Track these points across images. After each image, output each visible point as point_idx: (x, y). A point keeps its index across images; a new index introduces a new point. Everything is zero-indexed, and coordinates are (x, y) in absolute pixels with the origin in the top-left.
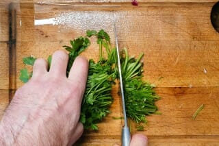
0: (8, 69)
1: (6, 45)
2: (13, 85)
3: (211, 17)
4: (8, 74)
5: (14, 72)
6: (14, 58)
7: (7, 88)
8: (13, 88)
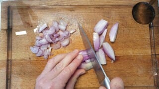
0: (6, 47)
1: (5, 32)
2: (10, 57)
3: (133, 13)
4: (6, 50)
5: (10, 49)
6: (10, 40)
7: (6, 59)
8: (10, 59)
